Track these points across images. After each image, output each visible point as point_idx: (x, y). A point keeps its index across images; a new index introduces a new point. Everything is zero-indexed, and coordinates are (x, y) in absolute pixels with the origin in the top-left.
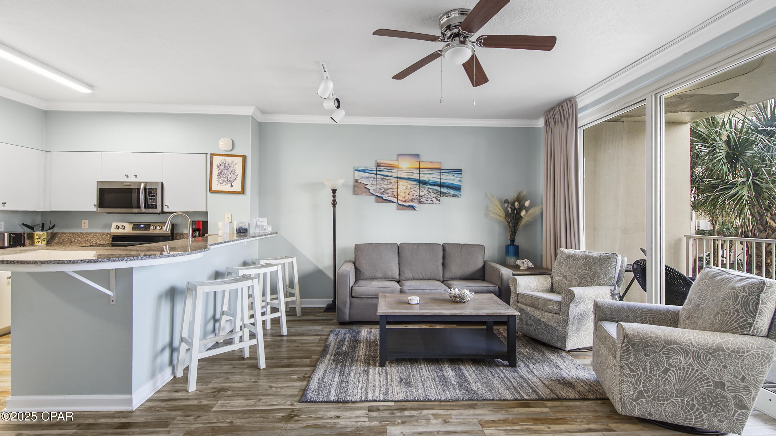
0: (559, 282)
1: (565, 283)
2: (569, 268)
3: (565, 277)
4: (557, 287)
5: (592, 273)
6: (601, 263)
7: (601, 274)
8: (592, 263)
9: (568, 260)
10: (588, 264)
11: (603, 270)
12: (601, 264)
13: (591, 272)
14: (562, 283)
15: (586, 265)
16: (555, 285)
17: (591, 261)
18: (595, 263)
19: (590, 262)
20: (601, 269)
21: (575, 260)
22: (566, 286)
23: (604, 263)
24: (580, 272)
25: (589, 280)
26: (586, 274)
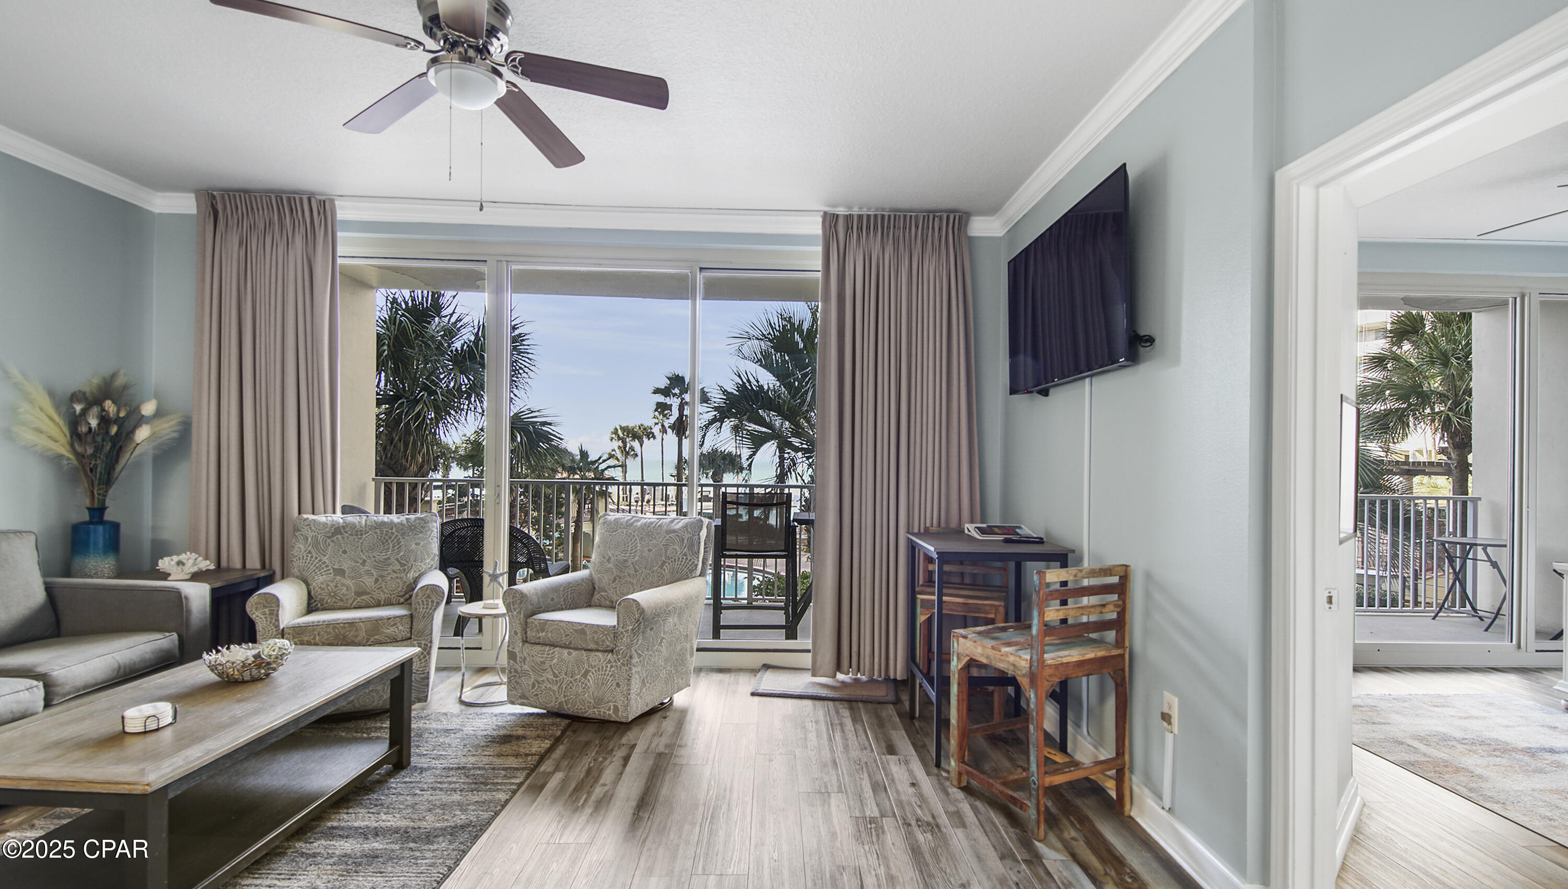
0: (328, 585)
1: (343, 584)
2: (345, 552)
3: (340, 572)
4: (327, 598)
5: (402, 554)
6: (414, 532)
7: (419, 552)
8: (397, 536)
9: (339, 536)
10: (390, 538)
11: (422, 543)
12: (416, 534)
13: (400, 552)
14: (336, 586)
15: (387, 541)
16: (320, 594)
17: (394, 531)
18: (403, 534)
19: (393, 533)
20: (417, 544)
21: (357, 535)
22: (347, 590)
23: (421, 532)
24: (374, 557)
25: (397, 567)
26: (389, 558)
